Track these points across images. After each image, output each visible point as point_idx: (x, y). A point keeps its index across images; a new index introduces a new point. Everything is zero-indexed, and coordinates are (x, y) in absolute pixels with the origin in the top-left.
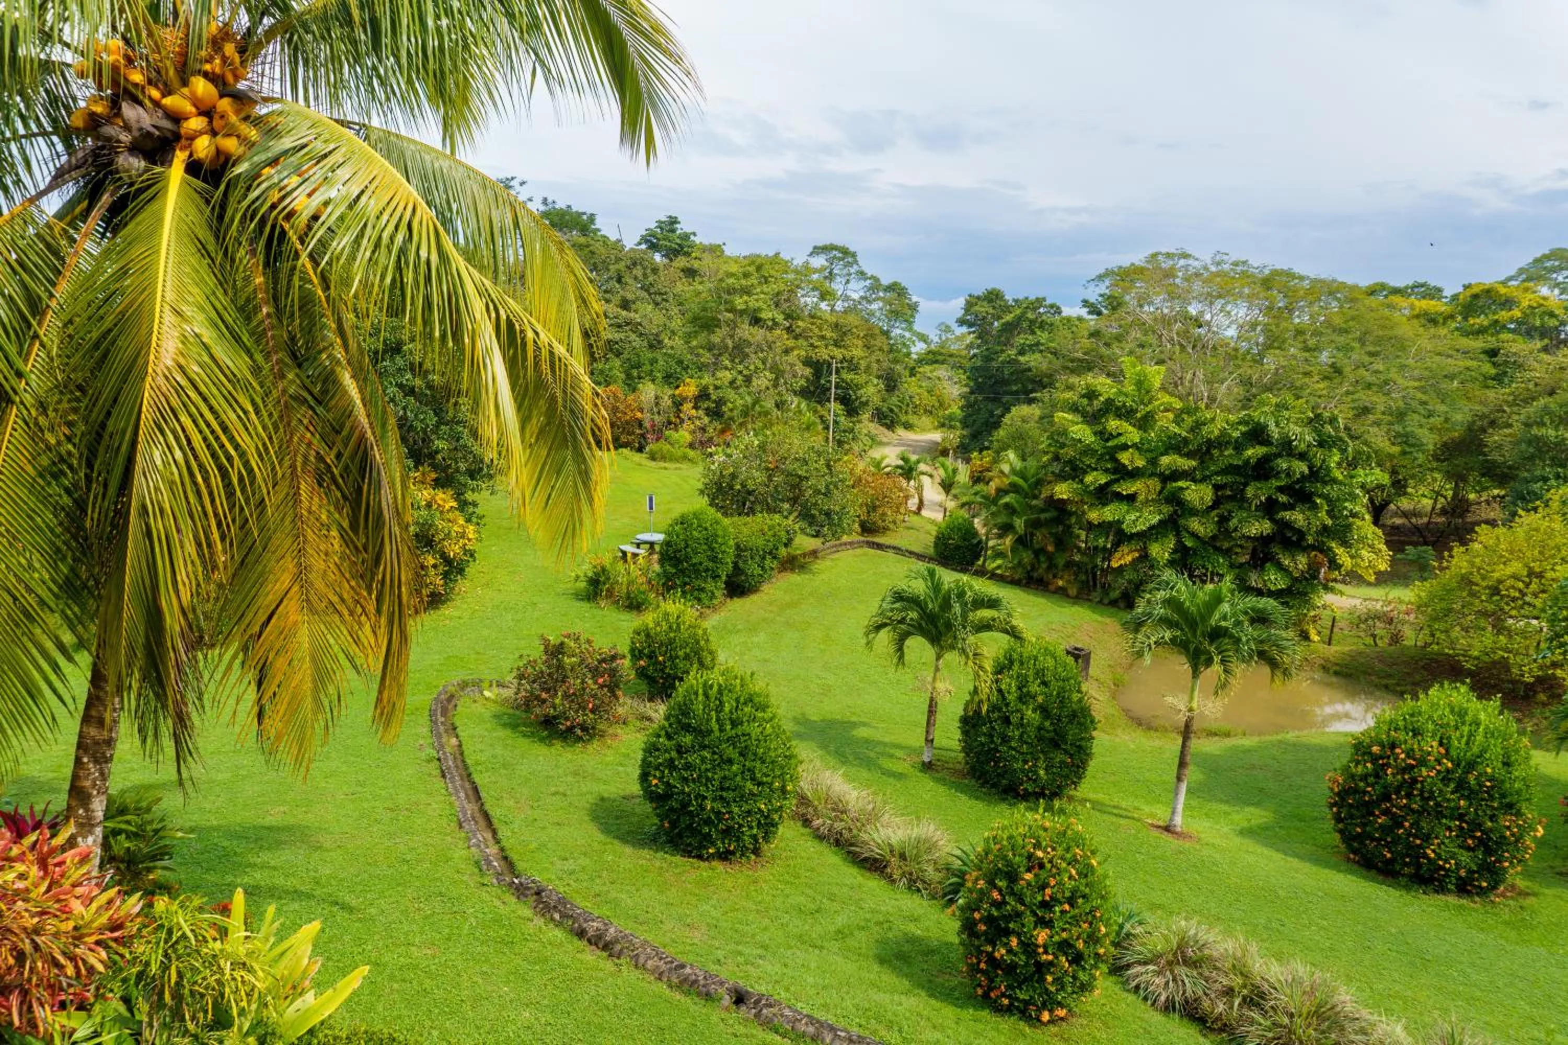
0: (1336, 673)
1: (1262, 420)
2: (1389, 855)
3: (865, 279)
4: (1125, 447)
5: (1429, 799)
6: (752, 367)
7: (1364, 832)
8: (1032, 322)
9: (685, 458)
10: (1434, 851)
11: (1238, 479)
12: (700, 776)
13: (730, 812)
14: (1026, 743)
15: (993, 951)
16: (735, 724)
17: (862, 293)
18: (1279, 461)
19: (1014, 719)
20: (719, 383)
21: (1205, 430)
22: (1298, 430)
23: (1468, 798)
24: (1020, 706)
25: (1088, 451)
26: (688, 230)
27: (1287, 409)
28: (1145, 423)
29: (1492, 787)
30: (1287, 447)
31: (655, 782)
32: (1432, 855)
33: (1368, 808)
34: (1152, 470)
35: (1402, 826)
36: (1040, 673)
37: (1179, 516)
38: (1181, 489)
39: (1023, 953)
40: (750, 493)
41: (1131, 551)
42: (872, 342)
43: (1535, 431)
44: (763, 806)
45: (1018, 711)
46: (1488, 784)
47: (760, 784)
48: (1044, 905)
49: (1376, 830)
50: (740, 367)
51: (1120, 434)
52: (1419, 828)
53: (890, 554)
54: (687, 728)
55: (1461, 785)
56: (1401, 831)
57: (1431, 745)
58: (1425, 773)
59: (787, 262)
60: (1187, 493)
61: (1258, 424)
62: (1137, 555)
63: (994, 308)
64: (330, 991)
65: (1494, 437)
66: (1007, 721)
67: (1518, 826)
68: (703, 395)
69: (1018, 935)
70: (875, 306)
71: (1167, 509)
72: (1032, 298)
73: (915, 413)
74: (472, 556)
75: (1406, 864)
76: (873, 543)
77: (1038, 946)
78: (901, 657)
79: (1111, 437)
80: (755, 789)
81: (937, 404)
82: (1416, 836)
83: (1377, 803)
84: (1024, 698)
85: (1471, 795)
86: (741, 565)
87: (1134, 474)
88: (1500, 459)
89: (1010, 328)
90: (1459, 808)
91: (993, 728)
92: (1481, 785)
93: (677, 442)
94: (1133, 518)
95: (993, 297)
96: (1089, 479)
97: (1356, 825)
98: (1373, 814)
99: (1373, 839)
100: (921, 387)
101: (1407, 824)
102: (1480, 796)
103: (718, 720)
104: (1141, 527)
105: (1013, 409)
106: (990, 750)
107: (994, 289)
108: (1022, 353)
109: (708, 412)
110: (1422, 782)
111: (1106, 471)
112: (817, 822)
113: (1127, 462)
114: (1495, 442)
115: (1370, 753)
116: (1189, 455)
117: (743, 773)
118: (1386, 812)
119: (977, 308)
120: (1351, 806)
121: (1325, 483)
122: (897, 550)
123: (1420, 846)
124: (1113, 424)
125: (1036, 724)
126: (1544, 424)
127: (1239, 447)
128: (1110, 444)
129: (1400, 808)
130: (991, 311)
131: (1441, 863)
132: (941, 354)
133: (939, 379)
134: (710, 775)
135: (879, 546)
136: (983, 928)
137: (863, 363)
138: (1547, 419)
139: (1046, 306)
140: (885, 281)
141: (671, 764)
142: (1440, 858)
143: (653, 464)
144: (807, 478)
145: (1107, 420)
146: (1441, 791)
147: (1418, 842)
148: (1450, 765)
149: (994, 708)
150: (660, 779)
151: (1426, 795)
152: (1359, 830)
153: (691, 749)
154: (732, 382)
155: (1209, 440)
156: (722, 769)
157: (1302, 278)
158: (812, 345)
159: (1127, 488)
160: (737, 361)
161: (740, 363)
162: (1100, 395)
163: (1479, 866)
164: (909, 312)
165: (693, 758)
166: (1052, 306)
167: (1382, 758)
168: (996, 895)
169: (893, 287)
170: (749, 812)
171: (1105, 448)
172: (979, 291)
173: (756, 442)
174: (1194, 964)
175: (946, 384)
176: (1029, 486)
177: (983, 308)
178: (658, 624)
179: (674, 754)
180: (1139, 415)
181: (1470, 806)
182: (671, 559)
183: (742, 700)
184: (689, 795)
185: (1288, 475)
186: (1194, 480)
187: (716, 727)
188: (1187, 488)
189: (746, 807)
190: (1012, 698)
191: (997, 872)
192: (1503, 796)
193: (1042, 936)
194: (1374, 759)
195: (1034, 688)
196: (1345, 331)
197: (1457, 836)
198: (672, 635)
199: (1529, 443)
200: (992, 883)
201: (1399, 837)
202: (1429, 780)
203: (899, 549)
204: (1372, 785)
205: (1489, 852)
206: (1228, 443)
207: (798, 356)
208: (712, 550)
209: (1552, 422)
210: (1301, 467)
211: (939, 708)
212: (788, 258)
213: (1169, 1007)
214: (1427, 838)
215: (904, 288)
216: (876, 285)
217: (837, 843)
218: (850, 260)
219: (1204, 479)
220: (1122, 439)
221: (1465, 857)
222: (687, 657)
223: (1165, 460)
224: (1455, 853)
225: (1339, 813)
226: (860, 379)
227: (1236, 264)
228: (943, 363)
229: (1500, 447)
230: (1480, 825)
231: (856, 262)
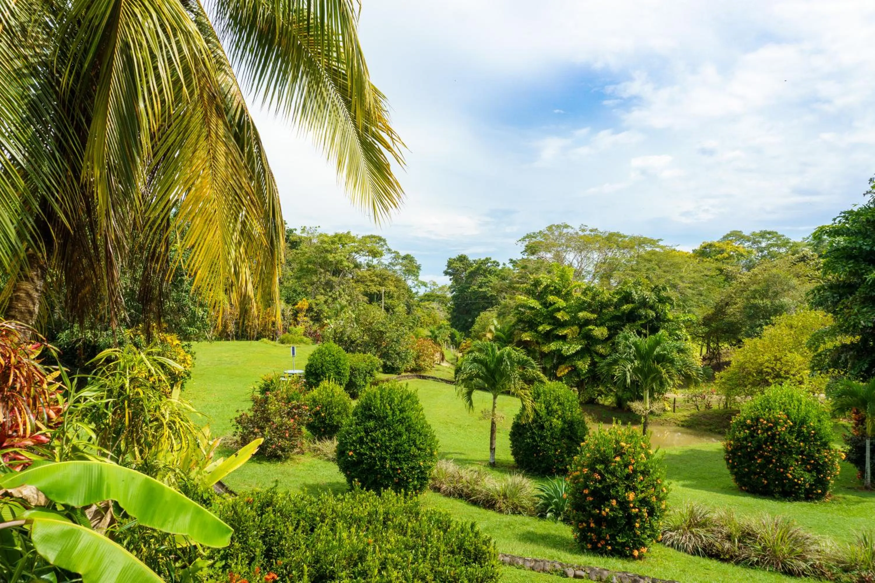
0: (683, 426)
1: (628, 290)
2: (766, 482)
3: (392, 253)
4: (558, 310)
5: (783, 444)
6: (337, 293)
7: (749, 470)
8: (485, 271)
9: (301, 341)
10: (791, 474)
11: (620, 323)
12: (381, 445)
13: (401, 469)
14: (555, 438)
15: (600, 513)
16: (402, 411)
17: (390, 261)
18: (641, 310)
19: (546, 425)
20: (318, 302)
21: (598, 298)
22: (648, 293)
23: (803, 441)
24: (548, 417)
25: (538, 313)
26: (291, 227)
27: (640, 285)
28: (566, 297)
29: (815, 434)
30: (644, 304)
31: (351, 453)
32: (791, 477)
33: (750, 457)
34: (574, 321)
35: (771, 462)
36: (557, 399)
37: (590, 346)
38: (591, 330)
39: (620, 509)
40: (352, 342)
41: (567, 368)
42: (399, 284)
43: (752, 301)
44: (422, 463)
45: (547, 421)
46: (813, 432)
47: (419, 449)
48: (628, 477)
49: (757, 468)
50: (330, 294)
51: (555, 303)
52: (781, 462)
53: (431, 381)
54: (370, 417)
55: (800, 433)
56: (771, 466)
57: (780, 414)
58: (779, 430)
59: (354, 237)
60: (594, 332)
61: (627, 292)
62: (570, 369)
63: (463, 264)
64: (234, 456)
65: (730, 310)
66: (542, 427)
67: (831, 455)
68: (310, 309)
69: (616, 498)
70: (397, 267)
71: (584, 342)
72: (483, 258)
73: (421, 326)
74: (188, 375)
75: (776, 486)
76: (420, 376)
77: (629, 502)
78: (471, 404)
79: (551, 304)
80: (417, 452)
81: (432, 322)
82: (780, 467)
83: (755, 452)
84: (550, 412)
85: (805, 440)
86: (354, 379)
87: (563, 325)
88: (735, 321)
89: (473, 275)
90: (800, 447)
91: (533, 433)
92: (809, 433)
93: (296, 333)
94: (567, 347)
95: (462, 259)
96: (540, 328)
97: (745, 467)
98: (755, 459)
99: (755, 474)
100: (424, 312)
101: (774, 461)
102: (810, 439)
103: (391, 409)
104: (572, 351)
105: (482, 314)
106: (533, 446)
107: (462, 255)
108: (480, 287)
109: (312, 318)
110: (779, 435)
111: (549, 324)
112: (444, 487)
113: (560, 317)
114: (731, 312)
115: (746, 425)
116: (593, 312)
117: (409, 442)
118: (761, 456)
119: (454, 265)
120: (740, 456)
121: (664, 322)
122: (434, 378)
123: (783, 473)
124: (551, 298)
125: (560, 427)
126: (756, 298)
127: (617, 306)
128: (550, 309)
129: (769, 452)
130: (462, 266)
131: (796, 480)
132: (432, 296)
133: (433, 308)
134: (388, 444)
135: (424, 377)
136: (591, 499)
137: (396, 295)
138: (757, 296)
139: (491, 262)
140: (403, 253)
141: (361, 441)
142: (795, 478)
143: (283, 345)
144: (386, 333)
145: (547, 296)
146: (789, 439)
147: (782, 470)
148: (791, 424)
149: (534, 421)
150: (355, 451)
151: (781, 442)
152: (746, 470)
153: (375, 429)
154: (326, 302)
155: (602, 303)
156: (395, 439)
157: (625, 237)
158: (366, 285)
159: (562, 332)
160: (328, 290)
161: (330, 291)
162: (541, 284)
163: (815, 481)
164: (416, 270)
165: (377, 434)
166: (494, 262)
167: (752, 426)
168: (597, 476)
169: (405, 258)
170: (413, 468)
171: (548, 311)
172: (455, 256)
173: (354, 316)
174: (703, 525)
175: (437, 311)
176: (506, 337)
177: (458, 265)
178: (320, 394)
179: (363, 434)
180: (563, 293)
181: (806, 445)
182: (313, 374)
183: (404, 397)
184: (374, 459)
185: (646, 317)
186: (596, 325)
187: (390, 413)
188: (594, 329)
189: (412, 464)
190: (543, 413)
191: (597, 461)
192: (821, 438)
193: (631, 496)
194: (749, 427)
195: (555, 407)
196: (650, 261)
197: (801, 464)
198: (330, 399)
199: (750, 308)
200: (594, 470)
201: (770, 469)
202: (782, 433)
203: (435, 378)
204: (751, 442)
205: (819, 472)
206: (611, 305)
207: (360, 290)
208: (338, 368)
209: (760, 296)
210: (652, 314)
211: (497, 427)
212: (355, 235)
213: (695, 552)
214: (786, 467)
215: (412, 258)
216: (397, 256)
217: (460, 496)
218: (382, 243)
219: (602, 324)
220: (557, 305)
221: (807, 476)
222: (339, 413)
223: (581, 314)
224: (802, 474)
225: (733, 463)
226: (396, 302)
227: (591, 231)
228: (433, 301)
229: (734, 314)
230: (813, 456)
231: (386, 244)
